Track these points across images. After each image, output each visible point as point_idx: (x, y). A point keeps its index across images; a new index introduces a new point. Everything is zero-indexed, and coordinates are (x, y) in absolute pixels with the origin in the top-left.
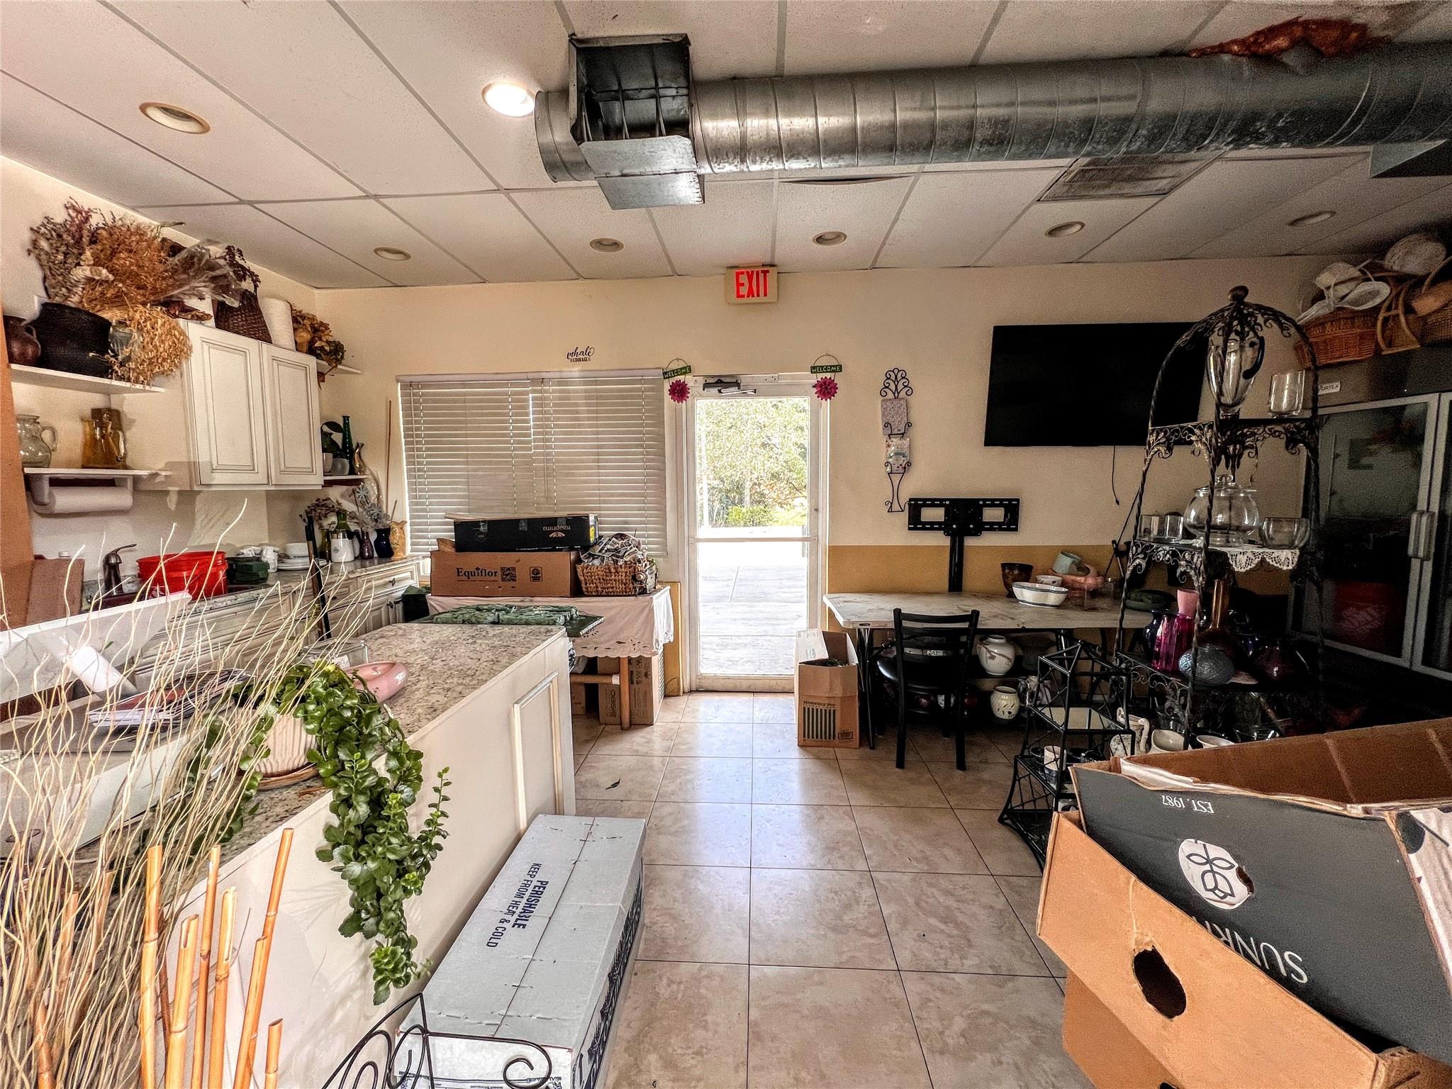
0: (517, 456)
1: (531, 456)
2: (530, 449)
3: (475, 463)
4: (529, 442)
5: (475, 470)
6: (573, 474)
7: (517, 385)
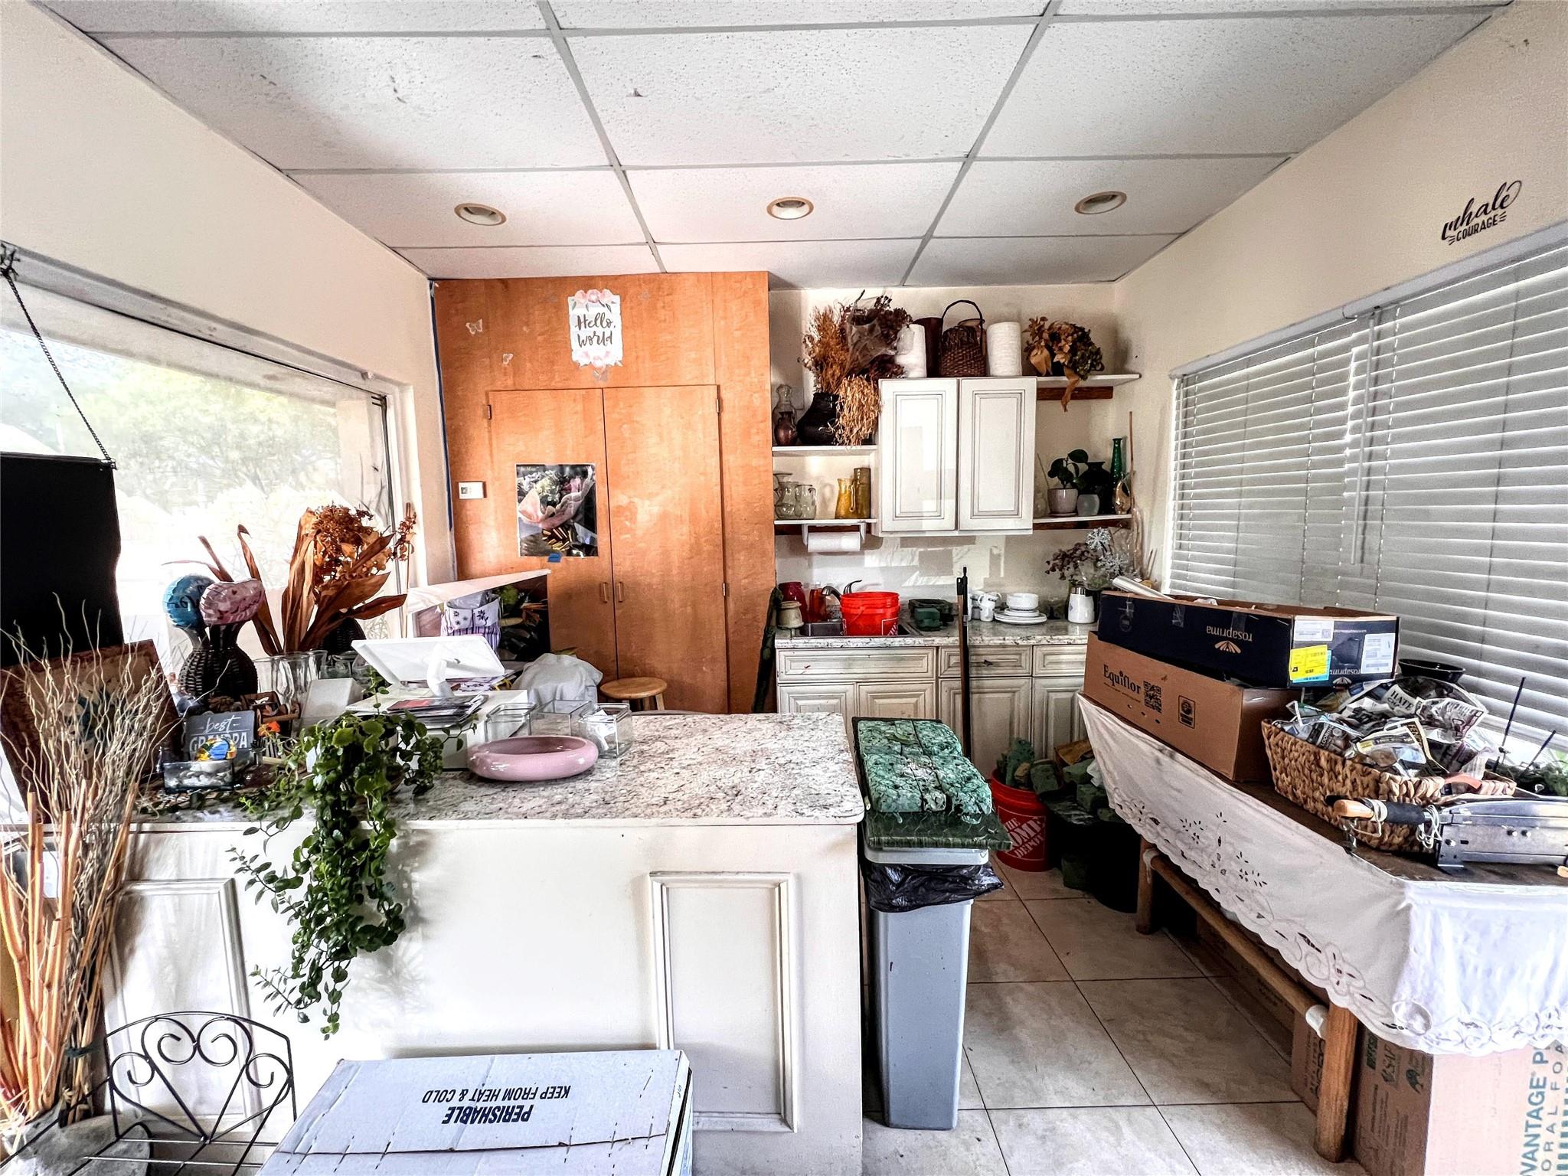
0: (1317, 478)
1: (1340, 477)
2: (1340, 463)
3: (1251, 494)
4: (1340, 449)
5: (1250, 506)
6: (1427, 515)
7: (1332, 337)
